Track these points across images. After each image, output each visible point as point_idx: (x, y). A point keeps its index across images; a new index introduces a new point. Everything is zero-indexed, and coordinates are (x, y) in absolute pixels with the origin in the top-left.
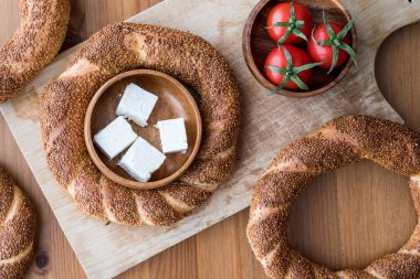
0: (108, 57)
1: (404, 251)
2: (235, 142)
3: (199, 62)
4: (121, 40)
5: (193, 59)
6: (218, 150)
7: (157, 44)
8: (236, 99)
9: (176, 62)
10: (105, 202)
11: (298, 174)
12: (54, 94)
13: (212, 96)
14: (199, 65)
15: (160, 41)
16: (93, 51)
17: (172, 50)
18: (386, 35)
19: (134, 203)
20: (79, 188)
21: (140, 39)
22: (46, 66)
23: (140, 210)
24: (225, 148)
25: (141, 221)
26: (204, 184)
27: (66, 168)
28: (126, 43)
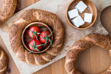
0: (28, 18)
1: (108, 71)
2: (62, 42)
3: (53, 20)
4: (32, 14)
5: (51, 19)
6: (57, 45)
7: (42, 15)
8: (63, 31)
9: (47, 20)
10: (26, 58)
11: (78, 50)
12: (13, 28)
13: (56, 30)
14: (53, 21)
15: (43, 14)
16: (24, 16)
17: (46, 17)
18: (104, 9)
19: (34, 58)
20: (19, 54)
21: (37, 14)
22: (10, 17)
23: (36, 60)
24: (59, 44)
25: (36, 63)
26: (54, 54)
27: (16, 48)
28: (33, 14)
